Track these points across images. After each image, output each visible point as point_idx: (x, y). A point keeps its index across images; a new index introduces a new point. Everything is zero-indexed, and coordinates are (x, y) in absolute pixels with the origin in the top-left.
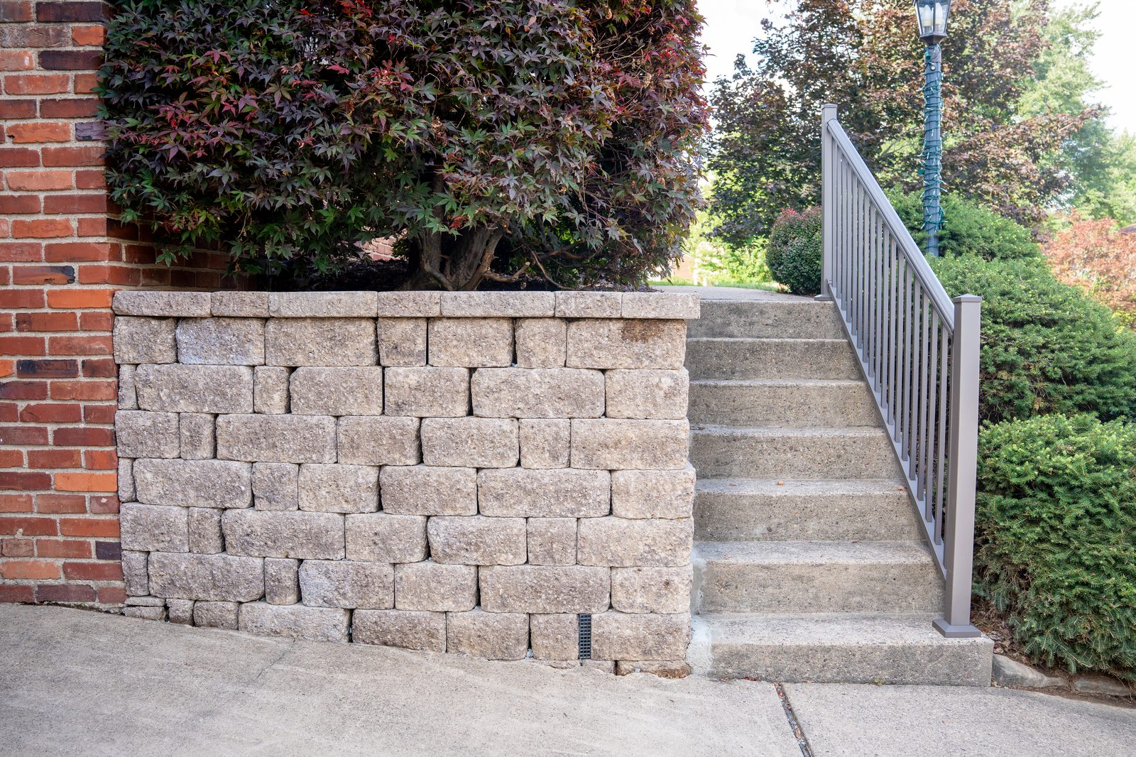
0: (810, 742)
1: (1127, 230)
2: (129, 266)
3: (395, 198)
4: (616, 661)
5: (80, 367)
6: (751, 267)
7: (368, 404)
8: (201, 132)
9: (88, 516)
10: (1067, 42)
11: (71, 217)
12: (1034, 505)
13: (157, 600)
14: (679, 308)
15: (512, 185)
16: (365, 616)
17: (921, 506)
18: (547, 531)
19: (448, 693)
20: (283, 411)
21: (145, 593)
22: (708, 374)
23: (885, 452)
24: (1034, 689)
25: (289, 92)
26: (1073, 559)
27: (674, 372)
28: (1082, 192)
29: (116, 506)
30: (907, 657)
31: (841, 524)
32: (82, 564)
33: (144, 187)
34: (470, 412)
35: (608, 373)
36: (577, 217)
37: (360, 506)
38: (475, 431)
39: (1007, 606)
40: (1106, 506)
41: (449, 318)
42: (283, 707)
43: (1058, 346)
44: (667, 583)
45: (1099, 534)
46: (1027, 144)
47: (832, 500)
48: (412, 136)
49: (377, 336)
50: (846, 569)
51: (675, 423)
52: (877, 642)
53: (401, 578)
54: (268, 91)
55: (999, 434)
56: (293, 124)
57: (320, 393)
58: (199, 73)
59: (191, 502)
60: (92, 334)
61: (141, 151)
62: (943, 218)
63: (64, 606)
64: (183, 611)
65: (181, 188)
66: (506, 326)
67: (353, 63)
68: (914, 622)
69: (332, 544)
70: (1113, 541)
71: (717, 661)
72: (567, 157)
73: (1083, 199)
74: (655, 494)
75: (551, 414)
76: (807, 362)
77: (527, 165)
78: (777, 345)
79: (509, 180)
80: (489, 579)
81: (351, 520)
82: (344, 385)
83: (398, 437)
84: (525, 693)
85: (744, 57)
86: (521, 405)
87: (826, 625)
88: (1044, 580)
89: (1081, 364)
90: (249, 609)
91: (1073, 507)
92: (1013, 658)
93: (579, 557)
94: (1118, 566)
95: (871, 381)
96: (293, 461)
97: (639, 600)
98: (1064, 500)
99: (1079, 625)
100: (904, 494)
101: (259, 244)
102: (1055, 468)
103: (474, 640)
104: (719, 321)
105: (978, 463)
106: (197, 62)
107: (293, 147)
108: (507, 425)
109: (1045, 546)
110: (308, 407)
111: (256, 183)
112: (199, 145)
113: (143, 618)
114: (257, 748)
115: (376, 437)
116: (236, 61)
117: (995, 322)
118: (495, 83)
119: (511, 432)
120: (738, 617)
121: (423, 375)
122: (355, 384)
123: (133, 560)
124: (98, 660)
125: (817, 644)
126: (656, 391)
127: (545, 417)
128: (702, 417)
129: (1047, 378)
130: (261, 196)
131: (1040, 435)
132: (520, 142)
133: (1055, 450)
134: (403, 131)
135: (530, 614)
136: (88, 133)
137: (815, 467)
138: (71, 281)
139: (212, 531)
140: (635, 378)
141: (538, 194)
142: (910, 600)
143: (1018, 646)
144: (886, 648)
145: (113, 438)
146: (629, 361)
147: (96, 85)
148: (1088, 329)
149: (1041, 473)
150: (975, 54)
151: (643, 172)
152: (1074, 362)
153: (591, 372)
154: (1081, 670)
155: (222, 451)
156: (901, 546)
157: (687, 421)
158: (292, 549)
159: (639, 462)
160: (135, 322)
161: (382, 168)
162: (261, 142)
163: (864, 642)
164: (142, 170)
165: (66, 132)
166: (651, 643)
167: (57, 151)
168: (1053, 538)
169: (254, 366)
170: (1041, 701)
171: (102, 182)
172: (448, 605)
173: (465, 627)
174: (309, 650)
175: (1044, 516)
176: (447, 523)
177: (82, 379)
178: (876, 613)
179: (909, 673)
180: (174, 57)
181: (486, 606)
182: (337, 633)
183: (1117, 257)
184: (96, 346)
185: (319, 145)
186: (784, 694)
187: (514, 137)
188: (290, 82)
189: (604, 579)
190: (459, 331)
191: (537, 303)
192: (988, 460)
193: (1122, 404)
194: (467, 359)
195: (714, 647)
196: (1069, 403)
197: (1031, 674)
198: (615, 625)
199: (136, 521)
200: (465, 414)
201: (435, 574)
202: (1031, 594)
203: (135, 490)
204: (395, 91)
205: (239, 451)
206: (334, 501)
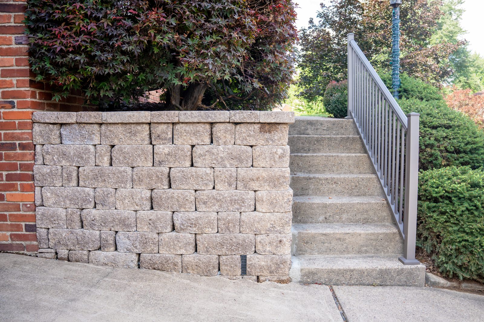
0: (345, 311)
1: (477, 94)
2: (40, 101)
3: (158, 70)
4: (258, 276)
5: (17, 146)
6: (316, 110)
7: (146, 161)
8: (71, 40)
9: (21, 213)
10: (451, 14)
11: (13, 79)
12: (443, 206)
13: (52, 250)
14: (285, 118)
15: (210, 63)
16: (145, 256)
17: (393, 207)
18: (227, 218)
19: (182, 290)
20: (109, 165)
21: (47, 247)
22: (298, 151)
23: (376, 184)
24: (444, 288)
25: (111, 22)
26: (461, 230)
27: (283, 146)
28: (457, 78)
29: (34, 208)
30: (387, 274)
31: (357, 216)
32: (19, 234)
33: (46, 65)
34: (192, 165)
35: (254, 147)
36: (240, 78)
37: (143, 207)
38: (194, 173)
39: (431, 251)
40: (475, 206)
41: (182, 123)
42: (107, 297)
43: (452, 137)
44: (281, 241)
45: (472, 219)
46: (434, 56)
47: (353, 205)
48: (166, 41)
49: (150, 131)
50: (360, 235)
51: (284, 169)
52: (374, 267)
53: (161, 240)
54: (101, 21)
55: (427, 175)
56: (112, 36)
57: (125, 157)
58: (70, 13)
59: (68, 206)
60: (23, 131)
61: (44, 49)
62: (401, 83)
63: (11, 253)
64: (64, 255)
65: (63, 65)
66: (208, 127)
67: (139, 9)
68: (390, 258)
69: (130, 224)
70: (478, 221)
71: (303, 276)
72: (235, 51)
73: (458, 81)
74: (275, 201)
75: (228, 166)
76: (341, 145)
77: (217, 54)
78: (328, 138)
79: (209, 61)
80: (201, 240)
81: (139, 213)
82: (136, 153)
83: (160, 176)
84: (217, 290)
85: (313, 19)
86: (215, 162)
87: (351, 260)
88: (448, 239)
89: (462, 145)
90: (93, 254)
91: (461, 207)
92: (434, 274)
93: (241, 229)
94: (481, 233)
95: (370, 153)
96: (113, 187)
97: (268, 249)
98: (456, 204)
99: (464, 259)
100: (385, 202)
101: (98, 91)
102: (452, 189)
103: (194, 267)
104: (303, 128)
105: (418, 188)
106: (69, 8)
107: (113, 46)
108: (208, 171)
109: (448, 224)
110: (120, 163)
111: (96, 63)
112: (70, 46)
113: (46, 258)
114: (95, 315)
115: (150, 176)
116: (87, 8)
117: (425, 127)
118: (203, 18)
119: (210, 174)
120: (312, 257)
121: (171, 149)
122: (141, 153)
123: (42, 232)
124: (25, 277)
125: (347, 268)
126: (275, 155)
127: (225, 167)
128: (296, 169)
129: (447, 151)
130: (98, 69)
131: (445, 175)
132: (214, 44)
133: (452, 182)
134: (161, 39)
135: (219, 255)
136: (21, 41)
137: (346, 191)
138: (14, 107)
139: (77, 219)
140: (266, 149)
141: (222, 67)
142: (388, 249)
143: (436, 268)
144: (378, 270)
145: (33, 178)
146: (263, 142)
147: (24, 19)
148: (465, 129)
149: (446, 191)
150: (412, 17)
151: (269, 58)
152: (459, 144)
153: (246, 147)
154: (465, 279)
155: (81, 183)
156: (384, 225)
157: (289, 168)
158: (113, 226)
159: (268, 187)
160: (42, 125)
161: (153, 56)
162: (98, 44)
163: (368, 267)
164: (45, 57)
165: (11, 40)
166: (273, 268)
167: (7, 49)
168: (452, 220)
169: (95, 145)
170: (447, 293)
171: (27, 63)
172: (182, 251)
173: (190, 261)
174: (120, 271)
175: (448, 210)
176: (182, 215)
177: (18, 151)
178: (373, 255)
179: (388, 281)
180: (59, 6)
181: (199, 252)
182: (133, 264)
183: (473, 105)
184: (25, 136)
185: (124, 45)
186: (333, 290)
187: (211, 42)
188: (111, 17)
189: (252, 239)
190: (187, 129)
191: (222, 116)
192: (423, 186)
193: (480, 163)
194: (191, 141)
195: (302, 270)
196: (457, 162)
197: (442, 281)
198: (257, 260)
199: (43, 214)
200: (190, 166)
201: (177, 238)
202: (442, 245)
203: (42, 201)
204: (158, 21)
205: (89, 183)
206: (131, 205)
